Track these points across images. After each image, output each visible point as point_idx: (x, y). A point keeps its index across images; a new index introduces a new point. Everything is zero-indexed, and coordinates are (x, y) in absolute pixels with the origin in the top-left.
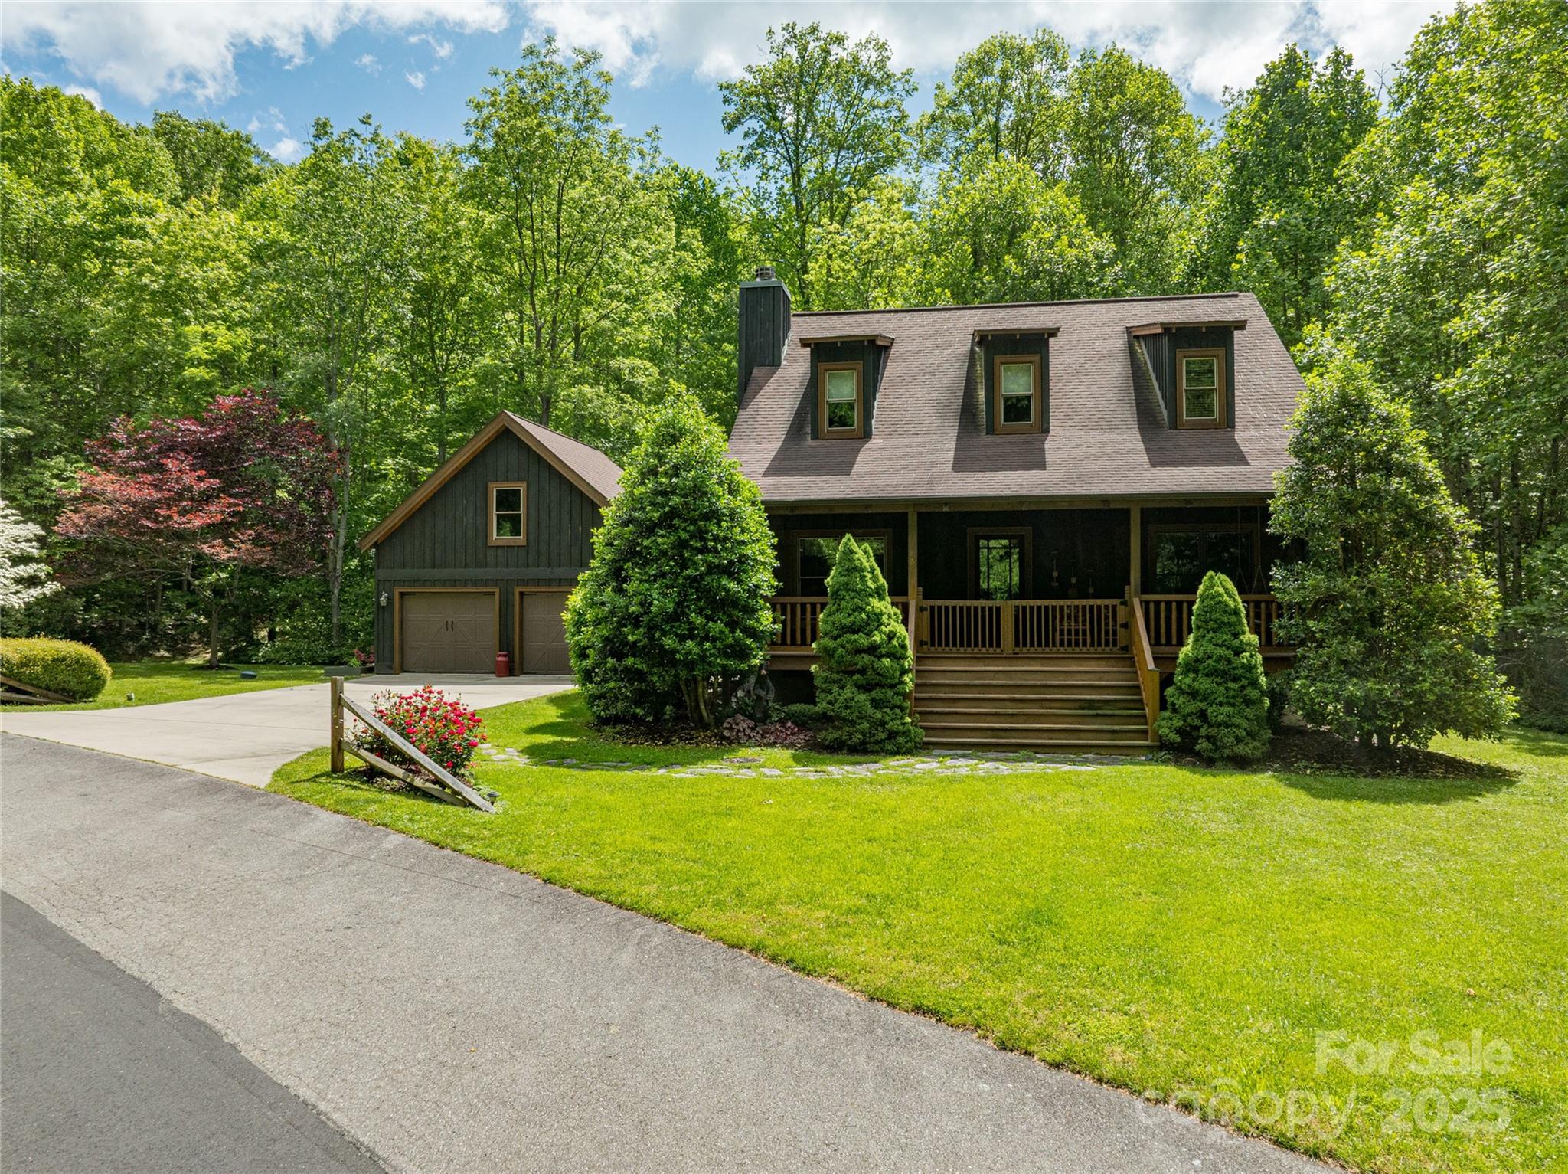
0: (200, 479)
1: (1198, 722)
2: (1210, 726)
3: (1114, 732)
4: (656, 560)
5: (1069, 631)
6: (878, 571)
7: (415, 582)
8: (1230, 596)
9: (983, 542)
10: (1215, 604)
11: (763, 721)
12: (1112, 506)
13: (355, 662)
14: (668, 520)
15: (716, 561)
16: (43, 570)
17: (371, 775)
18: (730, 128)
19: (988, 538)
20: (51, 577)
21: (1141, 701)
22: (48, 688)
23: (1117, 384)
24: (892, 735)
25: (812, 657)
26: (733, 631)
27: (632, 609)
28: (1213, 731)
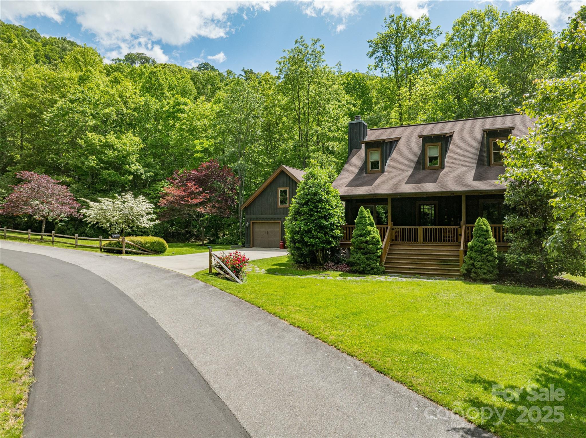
0: (197, 188)
1: (472, 267)
2: (476, 269)
3: (449, 270)
4: (303, 215)
5: (446, 237)
6: (371, 217)
7: (257, 219)
8: (485, 225)
9: (422, 207)
10: (480, 228)
11: (338, 263)
12: (454, 195)
13: (240, 244)
14: (306, 204)
15: (320, 215)
16: (155, 216)
17: (217, 274)
18: (371, 56)
19: (424, 205)
20: (157, 219)
21: (459, 260)
22: (152, 250)
23: (474, 150)
24: (373, 269)
25: (351, 244)
26: (325, 236)
27: (296, 229)
28: (476, 270)
